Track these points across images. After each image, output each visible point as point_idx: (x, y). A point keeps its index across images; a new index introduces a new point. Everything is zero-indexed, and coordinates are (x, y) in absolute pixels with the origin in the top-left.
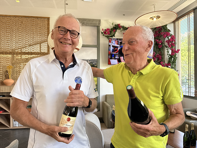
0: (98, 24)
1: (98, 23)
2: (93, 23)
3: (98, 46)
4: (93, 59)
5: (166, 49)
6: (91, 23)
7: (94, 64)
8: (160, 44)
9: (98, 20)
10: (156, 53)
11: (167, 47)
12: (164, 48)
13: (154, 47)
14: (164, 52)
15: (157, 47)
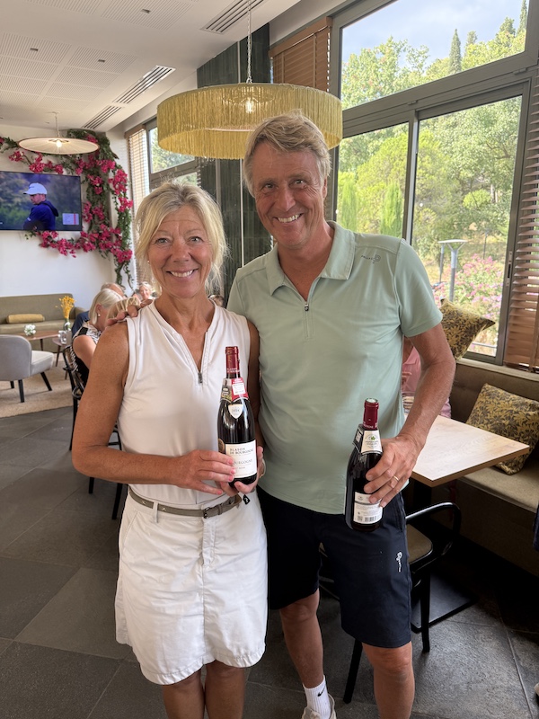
5: (112, 196)
8: (98, 185)
10: (93, 204)
11: (113, 192)
12: (108, 194)
13: (88, 191)
14: (108, 203)
15: (93, 192)
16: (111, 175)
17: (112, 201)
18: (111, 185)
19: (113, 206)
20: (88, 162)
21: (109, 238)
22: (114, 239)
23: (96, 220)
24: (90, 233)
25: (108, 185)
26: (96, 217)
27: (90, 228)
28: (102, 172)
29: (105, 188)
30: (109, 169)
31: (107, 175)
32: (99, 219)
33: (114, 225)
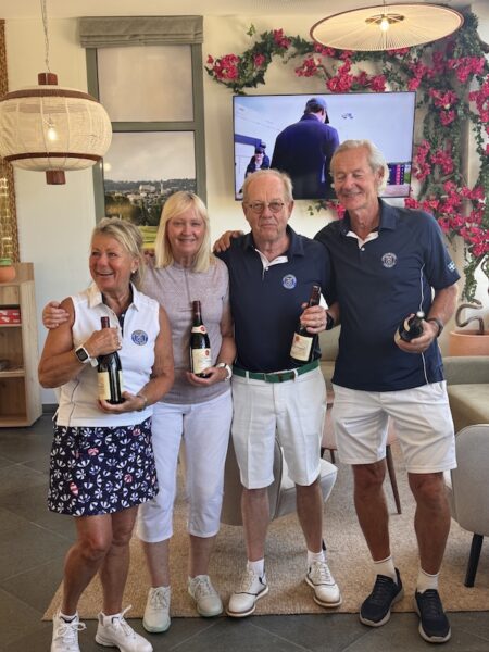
0: (192, 37)
1: (192, 31)
2: (171, 32)
3: (196, 126)
4: (180, 180)
5: (471, 126)
6: (166, 32)
8: (447, 106)
9: (193, 20)
10: (434, 144)
11: (475, 119)
12: (465, 123)
13: (426, 121)
14: (464, 141)
15: (437, 122)
16: (475, 86)
17: (472, 135)
18: (473, 107)
19: (472, 145)
20: (431, 66)
21: (458, 209)
22: (469, 210)
23: (437, 176)
24: (423, 199)
25: (467, 106)
26: (437, 170)
27: (423, 191)
28: (457, 86)
29: (460, 112)
30: (471, 74)
31: (466, 86)
32: (442, 172)
33: (471, 182)
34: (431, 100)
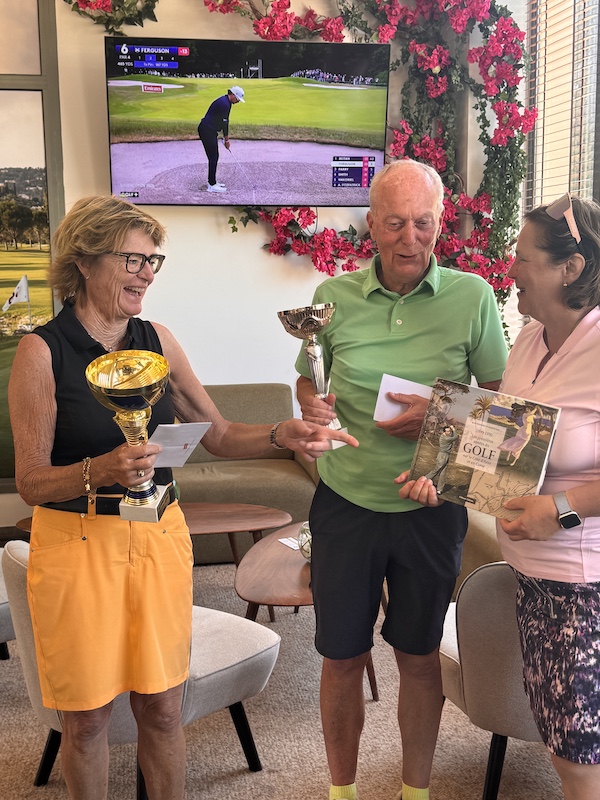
3: (44, 82)
4: (19, 170)
5: (472, 101)
7: (24, 196)
8: (437, 70)
10: (417, 127)
12: (462, 98)
14: (461, 124)
15: (422, 92)
16: (476, 40)
18: (474, 71)
20: (412, 7)
21: (454, 226)
28: (450, 38)
29: (455, 79)
33: (472, 186)
34: (411, 59)
